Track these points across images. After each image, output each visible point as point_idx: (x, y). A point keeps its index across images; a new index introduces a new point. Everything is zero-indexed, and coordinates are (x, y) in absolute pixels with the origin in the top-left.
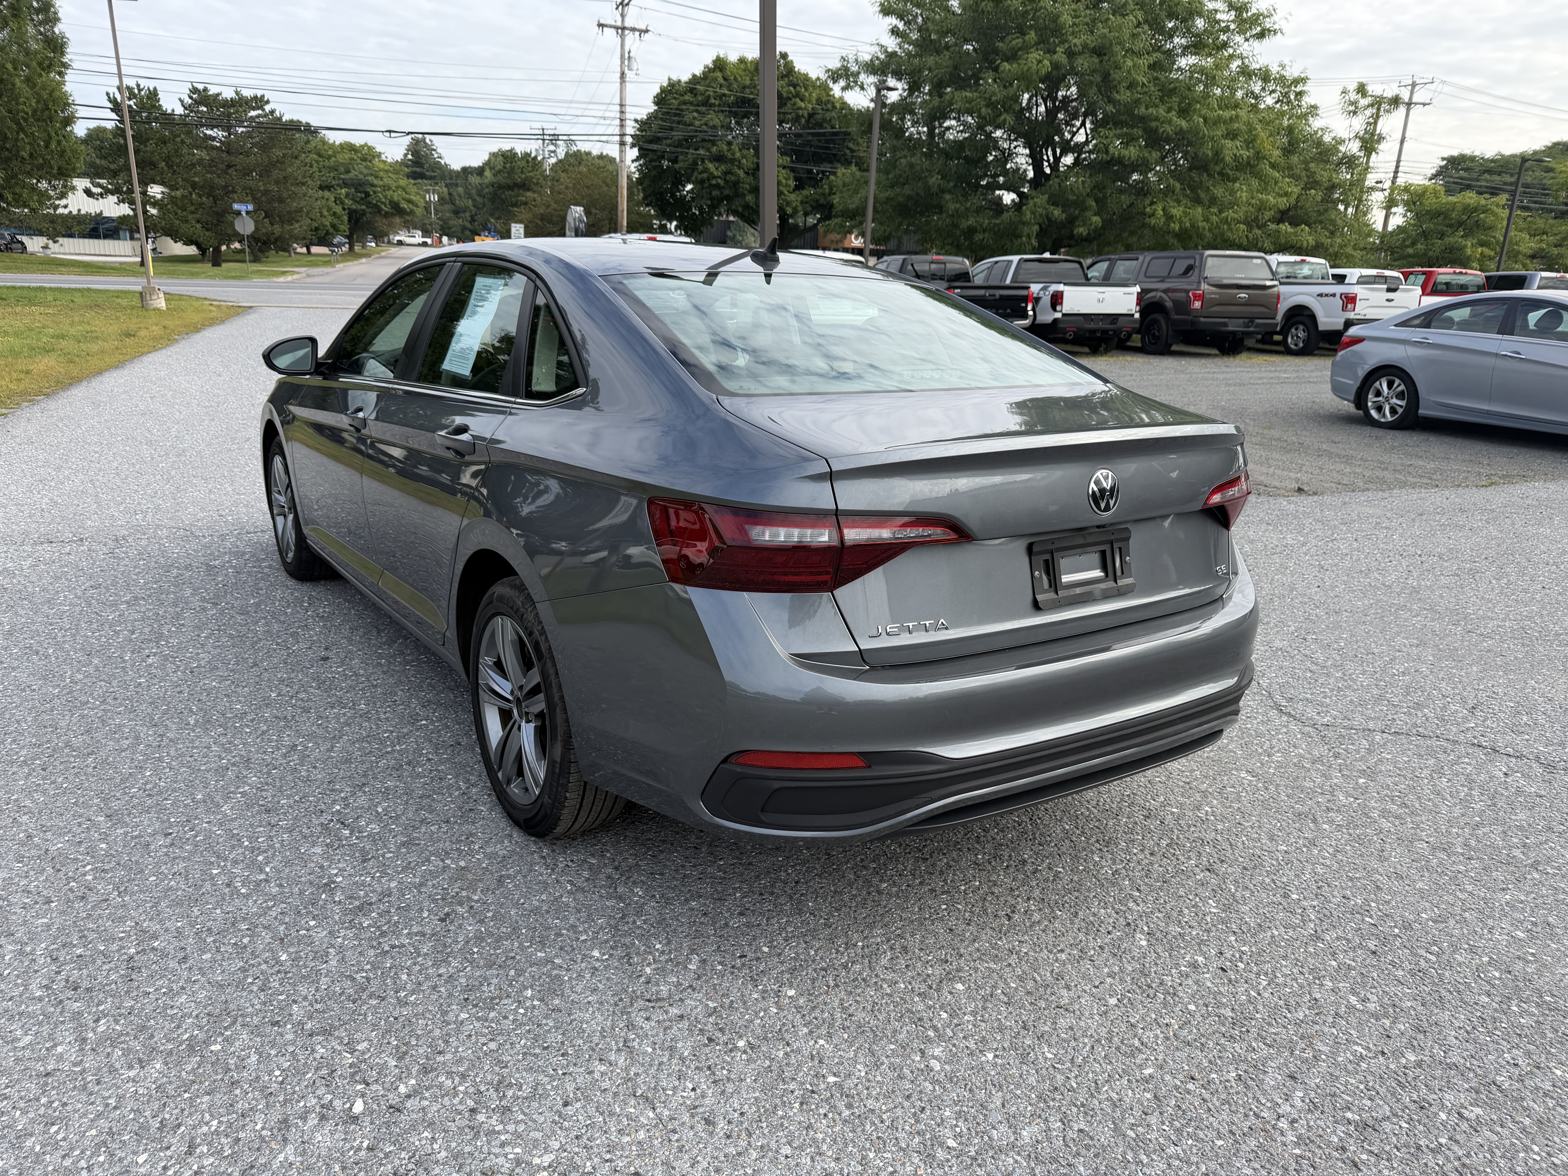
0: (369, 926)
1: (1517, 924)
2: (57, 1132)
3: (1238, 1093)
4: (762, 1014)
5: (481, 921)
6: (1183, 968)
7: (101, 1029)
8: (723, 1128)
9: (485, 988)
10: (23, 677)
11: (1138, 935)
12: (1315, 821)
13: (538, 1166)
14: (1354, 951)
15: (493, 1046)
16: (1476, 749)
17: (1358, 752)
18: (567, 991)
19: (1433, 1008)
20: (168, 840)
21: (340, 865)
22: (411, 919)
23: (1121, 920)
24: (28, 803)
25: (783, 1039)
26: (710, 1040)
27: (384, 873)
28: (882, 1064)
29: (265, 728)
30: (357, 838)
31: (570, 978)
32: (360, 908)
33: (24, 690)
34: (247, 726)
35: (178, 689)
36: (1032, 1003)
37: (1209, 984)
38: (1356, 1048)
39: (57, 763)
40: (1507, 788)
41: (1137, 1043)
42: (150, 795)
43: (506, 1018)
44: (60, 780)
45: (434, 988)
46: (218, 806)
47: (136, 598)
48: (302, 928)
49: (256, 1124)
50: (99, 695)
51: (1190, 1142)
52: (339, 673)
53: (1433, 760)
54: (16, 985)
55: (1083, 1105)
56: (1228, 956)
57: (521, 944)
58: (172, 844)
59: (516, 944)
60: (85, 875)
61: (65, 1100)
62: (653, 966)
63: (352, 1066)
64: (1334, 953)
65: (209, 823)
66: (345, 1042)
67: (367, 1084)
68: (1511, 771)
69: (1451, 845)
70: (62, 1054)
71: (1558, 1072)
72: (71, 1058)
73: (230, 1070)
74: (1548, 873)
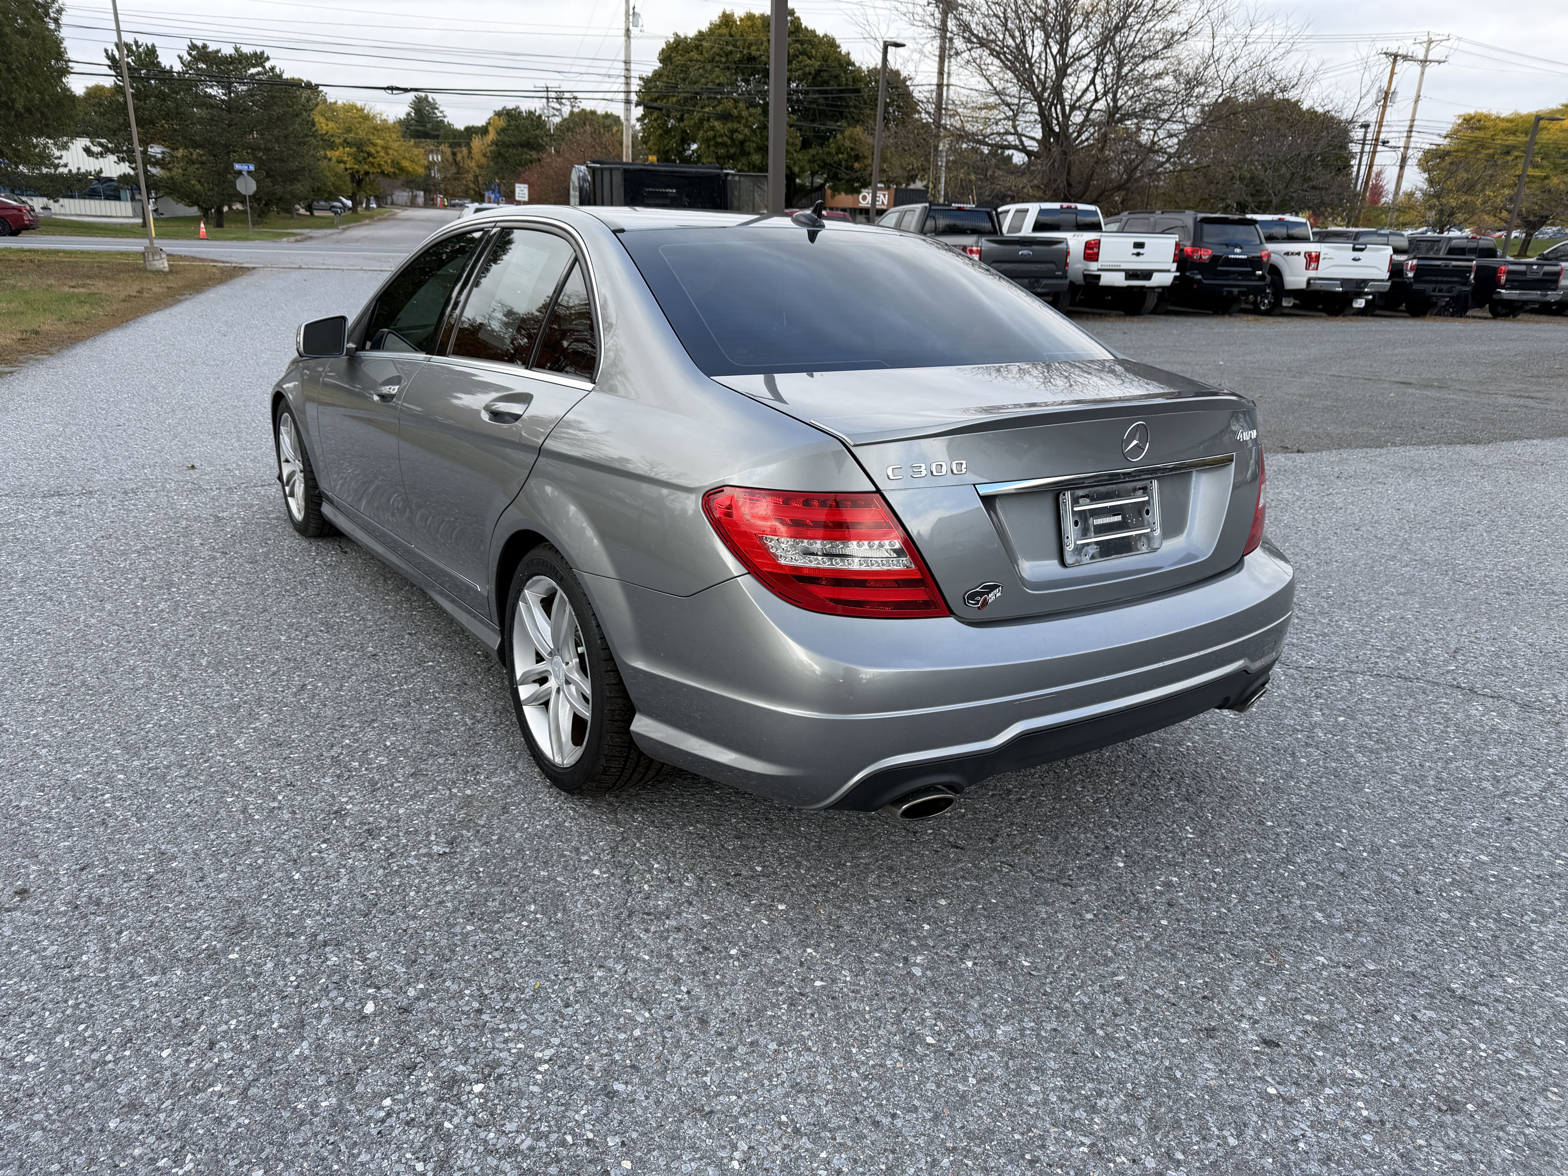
0: (379, 849)
1: (1482, 849)
2: (86, 1029)
4: (753, 926)
5: (486, 844)
6: (1158, 888)
7: (124, 939)
8: (714, 1027)
9: (489, 904)
10: (38, 622)
11: (1116, 858)
12: (1293, 755)
13: (540, 1059)
14: (1323, 873)
15: (497, 954)
16: (1455, 690)
17: (1339, 692)
18: (569, 906)
19: (1395, 923)
20: (183, 772)
21: (350, 794)
22: (419, 842)
23: (1101, 843)
24: (47, 737)
25: (774, 948)
26: (704, 950)
27: (392, 801)
28: (867, 970)
29: (275, 668)
30: (367, 769)
32: (369, 831)
33: (38, 633)
34: (258, 667)
35: (190, 633)
37: (1182, 901)
38: (1319, 958)
39: (74, 701)
40: (1482, 726)
41: (1110, 954)
42: (164, 730)
43: (510, 929)
44: (77, 716)
45: (441, 902)
46: (231, 740)
47: (146, 547)
48: (314, 850)
49: (273, 1023)
50: (113, 639)
51: (1156, 1040)
52: (346, 617)
53: (1412, 700)
55: (1056, 1007)
56: (1202, 876)
57: (525, 864)
58: (187, 775)
59: (520, 865)
60: (104, 802)
61: (91, 1002)
63: (363, 972)
64: (1304, 874)
65: (223, 755)
66: (356, 951)
67: (378, 988)
68: (1488, 710)
69: (1424, 777)
70: (87, 962)
71: (1510, 980)
72: (96, 966)
73: (247, 976)
74: (1515, 803)
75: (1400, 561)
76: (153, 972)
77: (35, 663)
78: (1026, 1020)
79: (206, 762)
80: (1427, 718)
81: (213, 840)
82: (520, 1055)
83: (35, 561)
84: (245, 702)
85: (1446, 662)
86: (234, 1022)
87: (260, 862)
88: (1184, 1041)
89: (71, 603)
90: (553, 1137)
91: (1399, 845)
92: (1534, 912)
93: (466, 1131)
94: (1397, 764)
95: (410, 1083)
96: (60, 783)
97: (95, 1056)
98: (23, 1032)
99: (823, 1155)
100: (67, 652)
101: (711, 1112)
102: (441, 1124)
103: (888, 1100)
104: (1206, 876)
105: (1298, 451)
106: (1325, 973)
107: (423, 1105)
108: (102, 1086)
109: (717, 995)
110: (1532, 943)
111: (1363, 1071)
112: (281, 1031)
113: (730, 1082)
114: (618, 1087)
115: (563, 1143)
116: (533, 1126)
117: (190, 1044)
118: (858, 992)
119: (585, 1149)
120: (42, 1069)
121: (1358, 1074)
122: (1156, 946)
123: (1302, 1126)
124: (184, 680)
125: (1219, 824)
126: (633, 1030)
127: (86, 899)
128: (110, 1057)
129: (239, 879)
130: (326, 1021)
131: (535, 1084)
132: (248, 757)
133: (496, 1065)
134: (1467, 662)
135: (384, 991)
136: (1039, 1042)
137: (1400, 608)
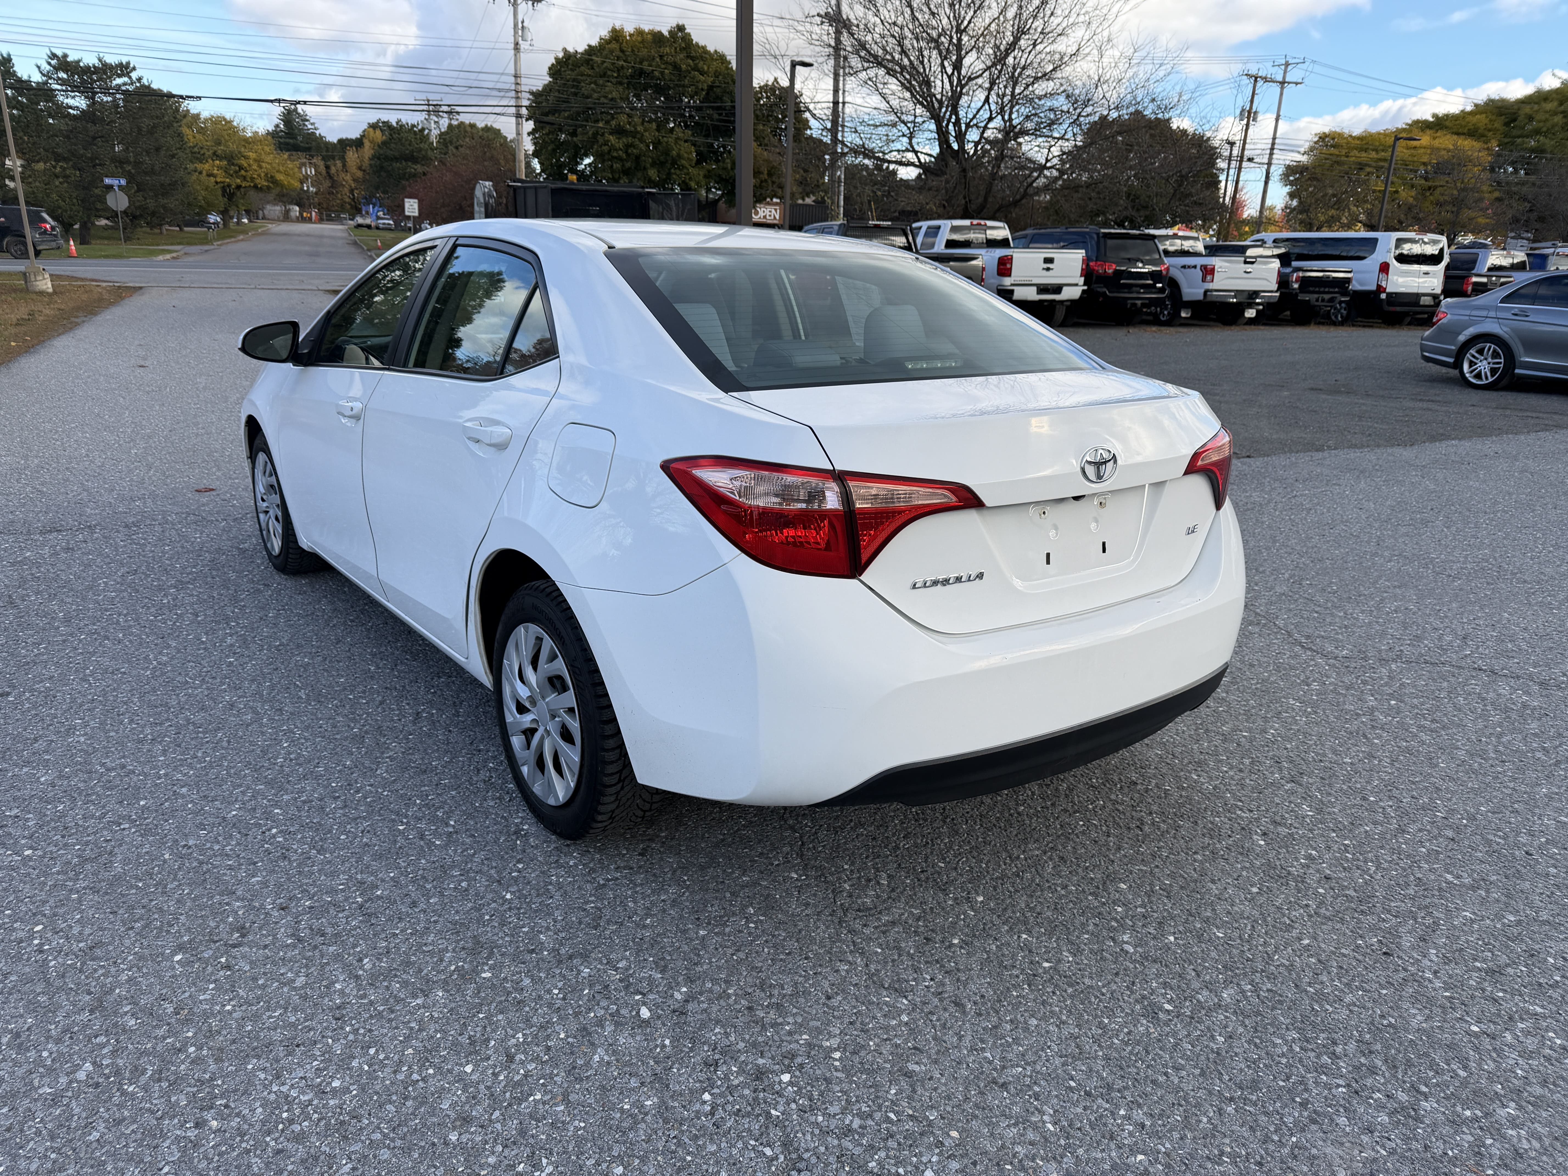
0: (576, 865)
2: (377, 1052)
4: (962, 916)
6: (1302, 861)
7: (368, 967)
8: (971, 1009)
11: (1255, 837)
14: (1437, 839)
15: (741, 955)
17: (1381, 678)
19: (1515, 880)
22: (613, 856)
23: (1236, 825)
25: (990, 936)
26: (927, 939)
28: (1084, 950)
31: (781, 896)
40: (1514, 703)
43: (741, 931)
46: (372, 770)
47: (182, 583)
48: (512, 870)
49: (559, 1033)
50: (195, 675)
51: (1360, 993)
53: (1446, 684)
54: (264, 935)
55: (1263, 971)
56: (1335, 848)
58: (346, 806)
60: (274, 837)
63: (621, 980)
65: (371, 785)
66: (605, 962)
67: (644, 995)
68: (1514, 690)
69: (1485, 751)
70: (343, 991)
72: (355, 992)
73: (509, 993)
75: (1382, 556)
76: (415, 996)
77: (125, 703)
78: (1243, 983)
79: (358, 792)
80: (1465, 699)
81: (405, 868)
82: (809, 1045)
83: (70, 600)
84: (366, 732)
86: (520, 1035)
87: (464, 884)
88: (1384, 992)
89: (130, 641)
90: (878, 1116)
91: (1489, 811)
93: (795, 1117)
94: (1458, 741)
95: (719, 1078)
96: (218, 821)
97: (401, 1077)
98: (316, 1059)
99: (1122, 1112)
100: (154, 690)
101: (1005, 1083)
102: (768, 1114)
104: (1339, 848)
105: (1248, 457)
107: (742, 1096)
108: (422, 1104)
109: (958, 980)
111: (1542, 1007)
112: (570, 1040)
113: (1010, 1056)
114: (912, 1067)
115: (888, 1120)
116: (855, 1108)
117: (488, 1059)
118: (1084, 970)
119: (911, 1124)
120: (355, 1092)
124: (291, 714)
125: (1330, 801)
126: (899, 1016)
127: (307, 931)
128: (415, 1077)
129: (451, 902)
130: (609, 1028)
131: (837, 1070)
132: (398, 786)
133: (793, 1056)
134: (1478, 648)
135: (651, 997)
136: (1263, 1002)
137: (1401, 600)
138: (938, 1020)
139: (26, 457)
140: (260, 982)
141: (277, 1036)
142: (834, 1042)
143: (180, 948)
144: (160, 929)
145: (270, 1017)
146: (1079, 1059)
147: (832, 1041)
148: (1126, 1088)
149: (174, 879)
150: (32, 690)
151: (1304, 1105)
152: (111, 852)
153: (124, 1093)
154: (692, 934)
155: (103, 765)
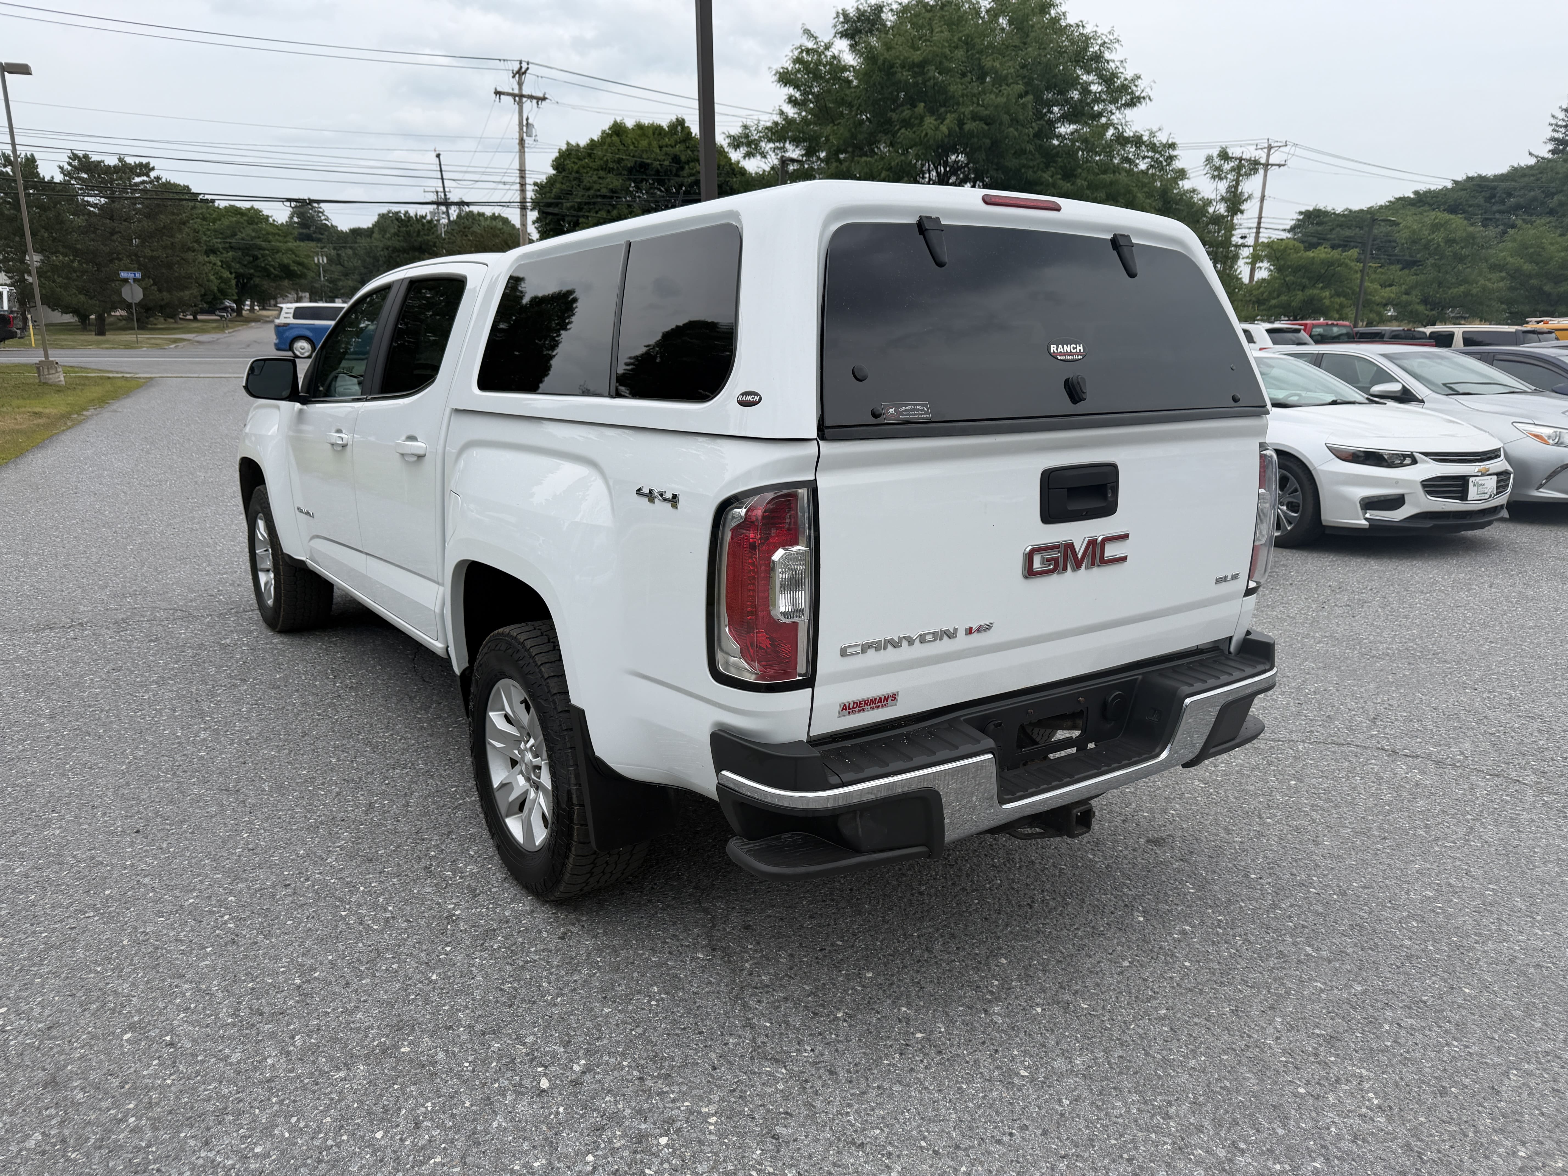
0: (499, 948)
1: (1426, 886)
2: (298, 1121)
3: (1233, 1022)
4: (850, 992)
6: (1175, 936)
7: (298, 1043)
8: (843, 1076)
10: (86, 757)
11: (1136, 914)
12: (1260, 817)
13: (707, 1113)
14: (1305, 914)
15: (640, 1030)
16: (1380, 753)
18: (687, 985)
19: (1370, 951)
21: (454, 901)
22: (534, 940)
23: (1120, 902)
24: (144, 867)
25: (873, 1009)
26: (815, 1014)
28: (956, 1021)
29: (337, 789)
30: (461, 878)
31: (686, 976)
32: (486, 934)
33: (91, 768)
34: (320, 789)
35: (241, 760)
36: (1063, 969)
37: (1197, 946)
38: (1316, 984)
40: (1408, 782)
42: (256, 854)
43: (643, 1009)
44: (165, 845)
46: (323, 858)
48: (440, 953)
49: (464, 1103)
51: (1203, 1058)
53: (1347, 764)
54: (207, 1015)
55: (1118, 1039)
56: (1209, 924)
58: (295, 893)
60: (226, 923)
61: (293, 1098)
62: (751, 962)
63: (527, 1055)
64: (1290, 917)
65: (320, 873)
66: (514, 1037)
67: (546, 1067)
68: (1410, 768)
70: (273, 1065)
71: (1467, 991)
72: (284, 1067)
73: (423, 1066)
74: (1446, 846)
75: (1313, 637)
76: (338, 1069)
77: (100, 797)
78: (1096, 1051)
79: (307, 880)
80: (1362, 778)
81: (344, 951)
82: (690, 1111)
83: (57, 697)
84: (322, 823)
85: (1370, 728)
86: (429, 1104)
87: (395, 966)
88: (1225, 1057)
89: (110, 737)
92: (1476, 934)
95: (603, 1142)
96: (176, 908)
97: (317, 1143)
98: (242, 1128)
100: (128, 784)
101: (863, 1143)
102: (643, 1172)
103: (1002, 1122)
104: (1212, 924)
106: (1323, 996)
107: (622, 1158)
108: (334, 1166)
109: (837, 1050)
110: (1479, 959)
111: (1369, 1070)
112: (474, 1108)
113: (871, 1119)
114: (779, 1130)
117: (398, 1126)
118: (954, 1039)
120: (273, 1157)
121: (1364, 1072)
122: (1186, 983)
123: (1330, 1115)
124: (254, 805)
125: (1213, 879)
126: (777, 1083)
127: (248, 1011)
128: (330, 1143)
129: (381, 983)
130: (510, 1097)
131: (710, 1133)
132: (345, 874)
133: (672, 1121)
134: (1386, 727)
135: (552, 1069)
136: (1111, 1068)
137: (1322, 681)
138: (811, 1087)
139: (26, 555)
140: (199, 1058)
141: (210, 1107)
142: (712, 1109)
143: (132, 1027)
144: (113, 1011)
145: (205, 1090)
146: (934, 1121)
147: (711, 1108)
148: (973, 1147)
149: (131, 964)
150: (14, 786)
151: (1130, 1160)
152: (74, 940)
153: (68, 1160)
154: (597, 1011)
155: (74, 857)
